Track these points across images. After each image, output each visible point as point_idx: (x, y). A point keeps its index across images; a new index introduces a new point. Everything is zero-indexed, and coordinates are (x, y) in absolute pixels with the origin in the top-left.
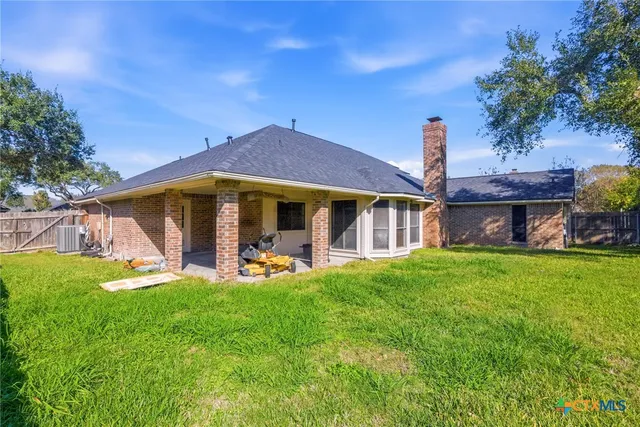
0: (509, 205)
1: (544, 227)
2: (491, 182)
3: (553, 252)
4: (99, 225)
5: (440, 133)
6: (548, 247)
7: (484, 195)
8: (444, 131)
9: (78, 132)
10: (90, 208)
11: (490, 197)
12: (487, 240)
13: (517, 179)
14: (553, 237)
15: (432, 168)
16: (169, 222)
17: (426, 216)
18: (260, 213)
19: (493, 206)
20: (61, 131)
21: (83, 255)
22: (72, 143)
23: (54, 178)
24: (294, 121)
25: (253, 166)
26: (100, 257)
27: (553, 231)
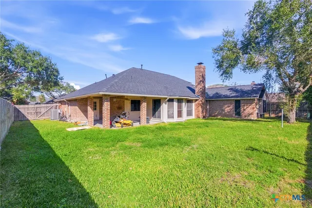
0: (233, 100)
1: (248, 109)
2: (229, 89)
3: (251, 120)
4: (66, 109)
5: (202, 70)
6: (249, 118)
7: (224, 96)
8: (204, 69)
9: (57, 71)
10: (62, 102)
11: (226, 96)
12: (225, 115)
13: (239, 88)
14: (252, 114)
15: (199, 84)
16: (89, 108)
17: (196, 105)
18: (124, 105)
19: (227, 100)
20: (51, 71)
21: (60, 120)
22: (55, 76)
23: (48, 90)
24: (142, 65)
25: (115, 89)
26: (66, 121)
27: (251, 111)
